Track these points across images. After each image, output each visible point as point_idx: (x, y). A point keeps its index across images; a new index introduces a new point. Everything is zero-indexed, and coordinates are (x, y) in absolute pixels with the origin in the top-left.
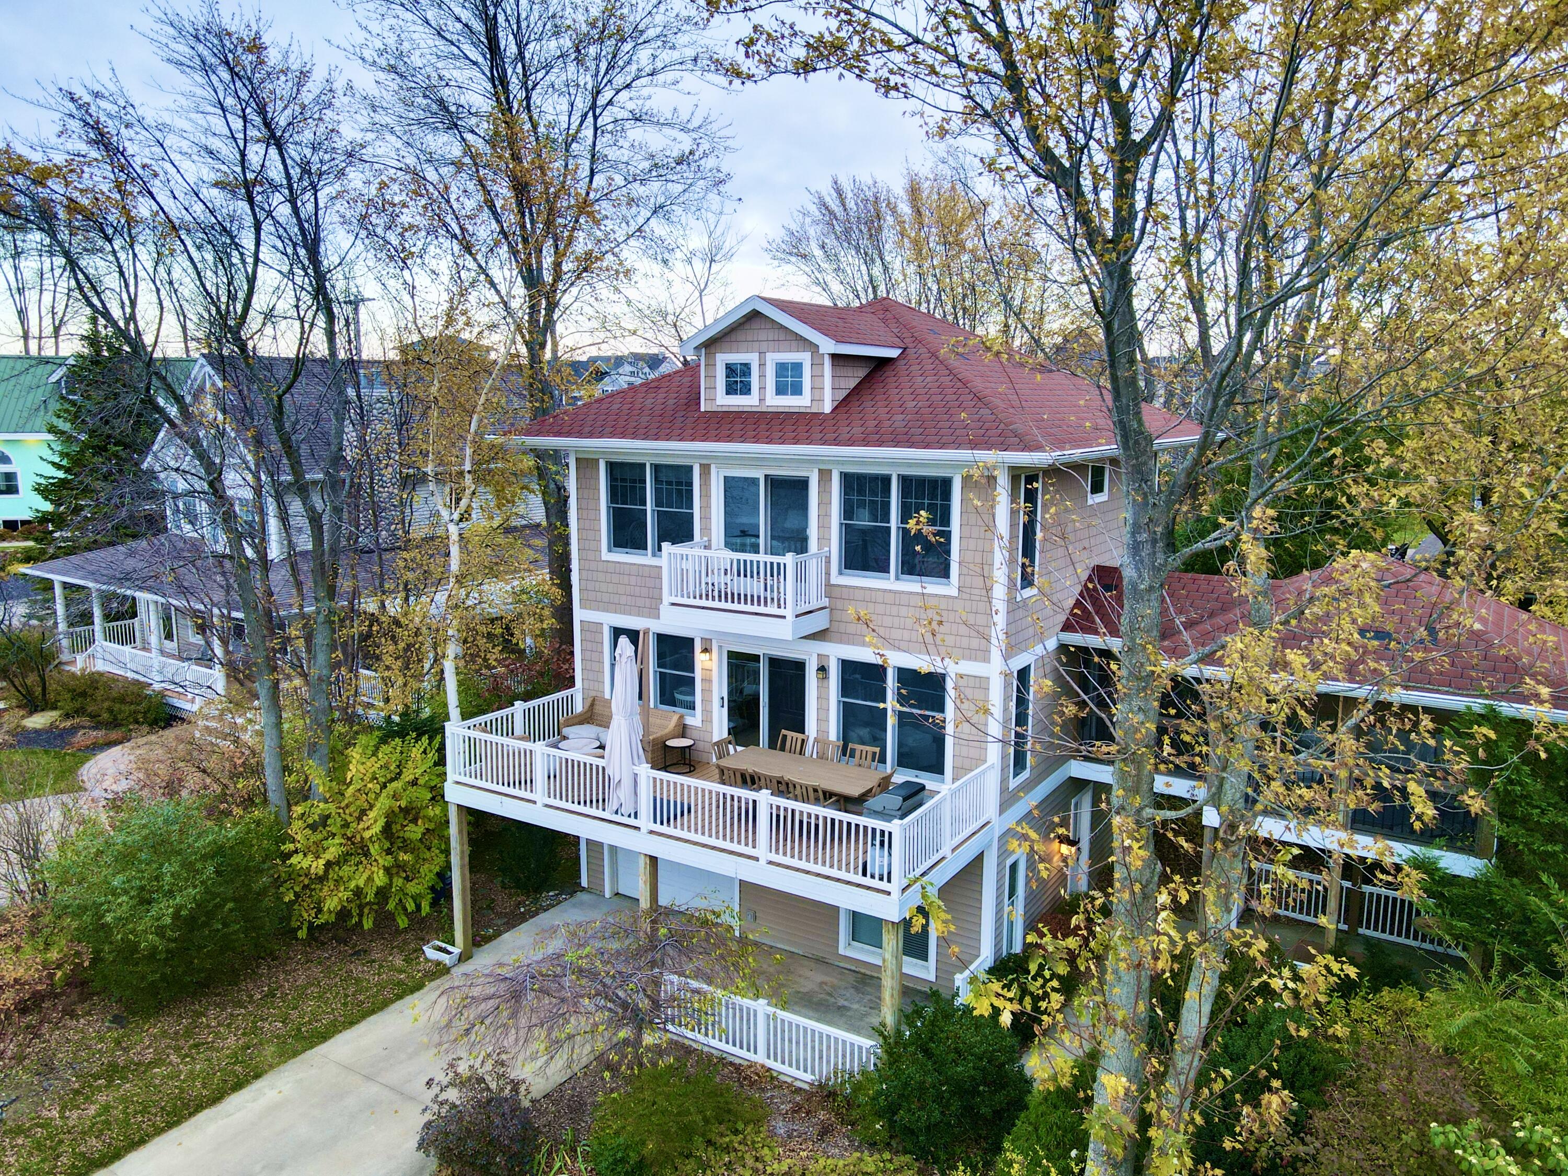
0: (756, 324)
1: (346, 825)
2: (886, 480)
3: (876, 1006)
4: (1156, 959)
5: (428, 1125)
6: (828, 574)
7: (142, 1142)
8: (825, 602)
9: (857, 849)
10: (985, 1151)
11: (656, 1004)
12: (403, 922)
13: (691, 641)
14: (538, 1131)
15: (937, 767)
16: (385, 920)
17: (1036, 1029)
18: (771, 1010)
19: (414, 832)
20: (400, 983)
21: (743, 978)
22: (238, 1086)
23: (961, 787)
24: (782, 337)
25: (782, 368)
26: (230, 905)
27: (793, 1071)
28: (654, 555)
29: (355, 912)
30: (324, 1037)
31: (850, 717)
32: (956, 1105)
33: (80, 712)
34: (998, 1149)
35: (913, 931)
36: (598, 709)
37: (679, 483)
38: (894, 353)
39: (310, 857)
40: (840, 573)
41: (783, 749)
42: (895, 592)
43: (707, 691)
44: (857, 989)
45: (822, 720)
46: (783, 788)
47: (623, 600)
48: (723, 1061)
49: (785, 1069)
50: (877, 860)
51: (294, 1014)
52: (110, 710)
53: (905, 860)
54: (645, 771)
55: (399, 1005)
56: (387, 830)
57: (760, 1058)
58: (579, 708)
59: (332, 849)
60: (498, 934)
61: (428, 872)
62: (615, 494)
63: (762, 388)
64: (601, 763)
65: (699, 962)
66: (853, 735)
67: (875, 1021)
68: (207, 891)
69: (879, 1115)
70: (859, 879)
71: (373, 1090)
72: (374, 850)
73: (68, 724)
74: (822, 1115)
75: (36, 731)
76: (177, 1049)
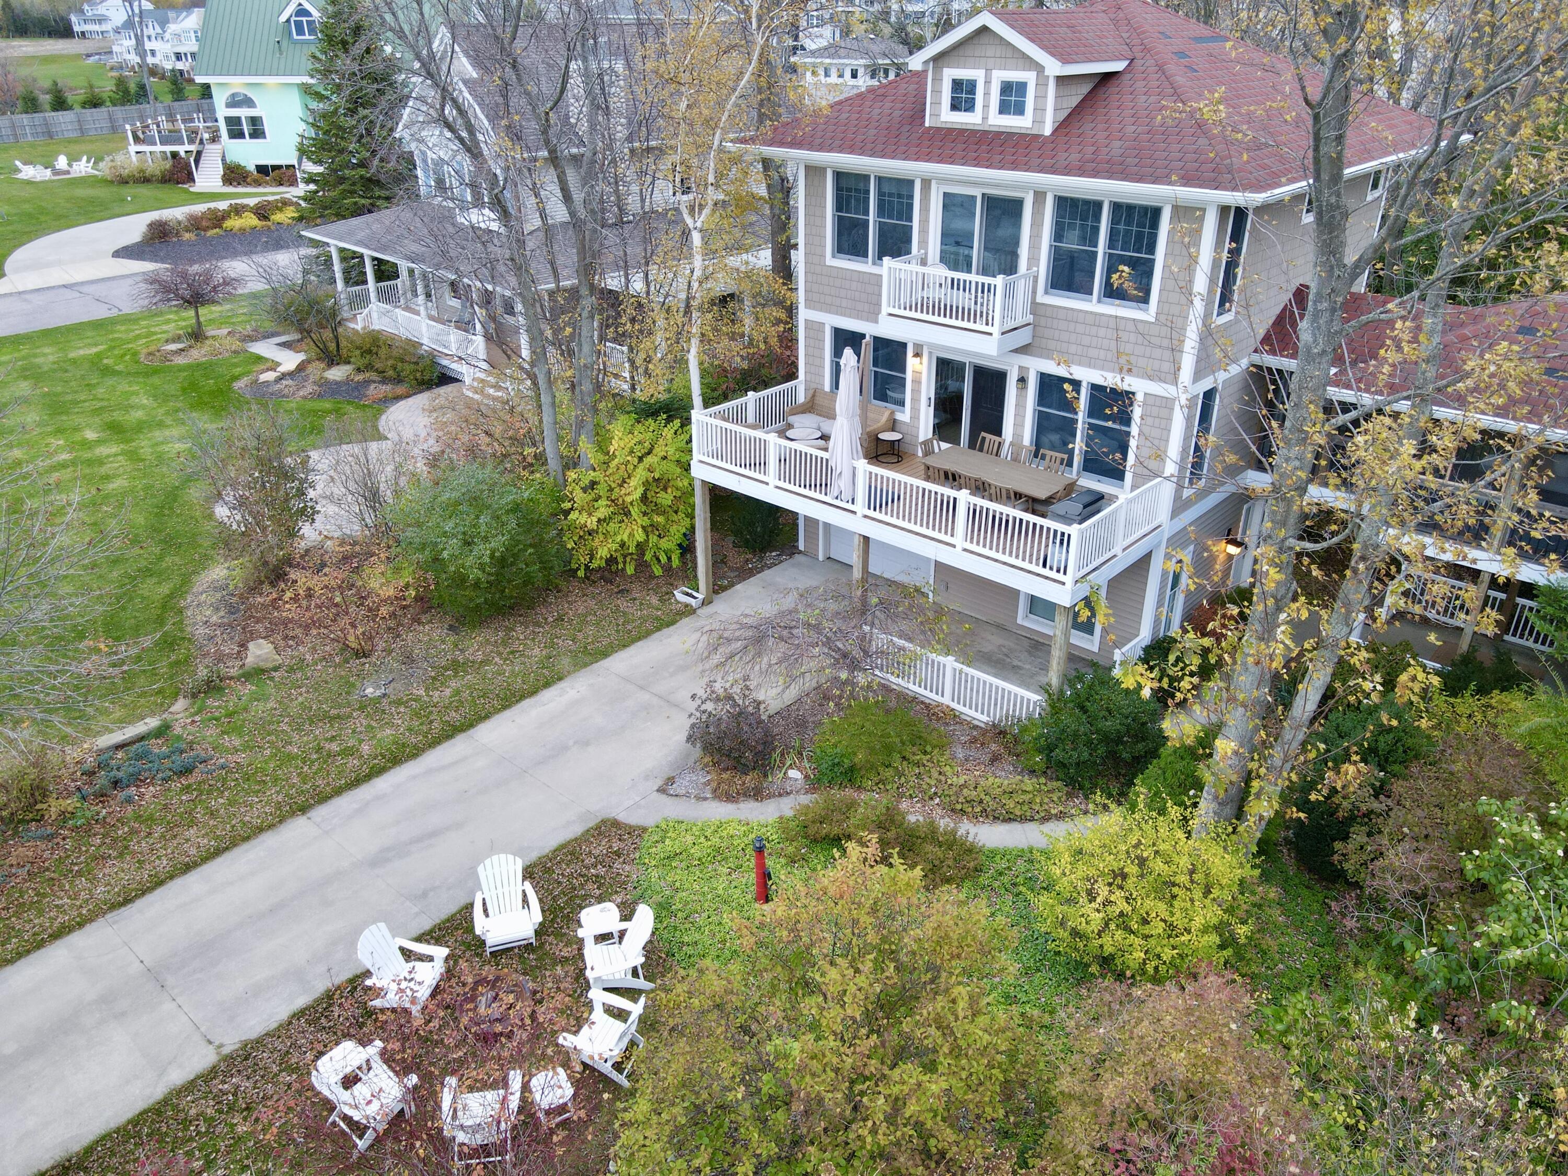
0: (985, 39)
1: (611, 490)
2: (1098, 205)
3: (1045, 668)
4: (1272, 660)
5: (693, 726)
6: (1034, 292)
7: (487, 717)
8: (1030, 318)
9: (1040, 543)
10: (1123, 785)
11: (866, 653)
12: (658, 571)
13: (904, 345)
14: (773, 737)
15: (1117, 474)
16: (642, 565)
17: (1170, 702)
18: (959, 666)
19: (666, 499)
20: (658, 618)
21: (938, 642)
22: (547, 685)
23: (1138, 496)
24: (1009, 54)
25: (1007, 88)
26: (531, 550)
27: (972, 713)
28: (874, 263)
29: (620, 560)
30: (605, 654)
31: (1043, 424)
32: (1102, 750)
33: (369, 367)
34: (1131, 784)
35: (1080, 620)
36: (819, 400)
37: (900, 196)
38: (1118, 66)
39: (585, 514)
40: (1046, 292)
41: (981, 450)
42: (1096, 314)
43: (916, 391)
44: (1030, 653)
45: (1019, 425)
46: (980, 488)
47: (844, 304)
48: (915, 700)
49: (966, 710)
50: (1056, 554)
51: (580, 636)
52: (394, 368)
53: (1080, 557)
54: (863, 466)
55: (657, 635)
56: (644, 499)
57: (946, 700)
58: (801, 398)
59: (602, 510)
60: (732, 585)
61: (677, 531)
62: (841, 204)
63: (986, 106)
64: (825, 455)
65: (904, 625)
66: (1045, 440)
67: (1044, 680)
68: (512, 538)
69: (1040, 751)
70: (1040, 570)
71: (645, 697)
72: (635, 512)
73: (360, 377)
74: (994, 747)
75: (336, 383)
76: (500, 654)
